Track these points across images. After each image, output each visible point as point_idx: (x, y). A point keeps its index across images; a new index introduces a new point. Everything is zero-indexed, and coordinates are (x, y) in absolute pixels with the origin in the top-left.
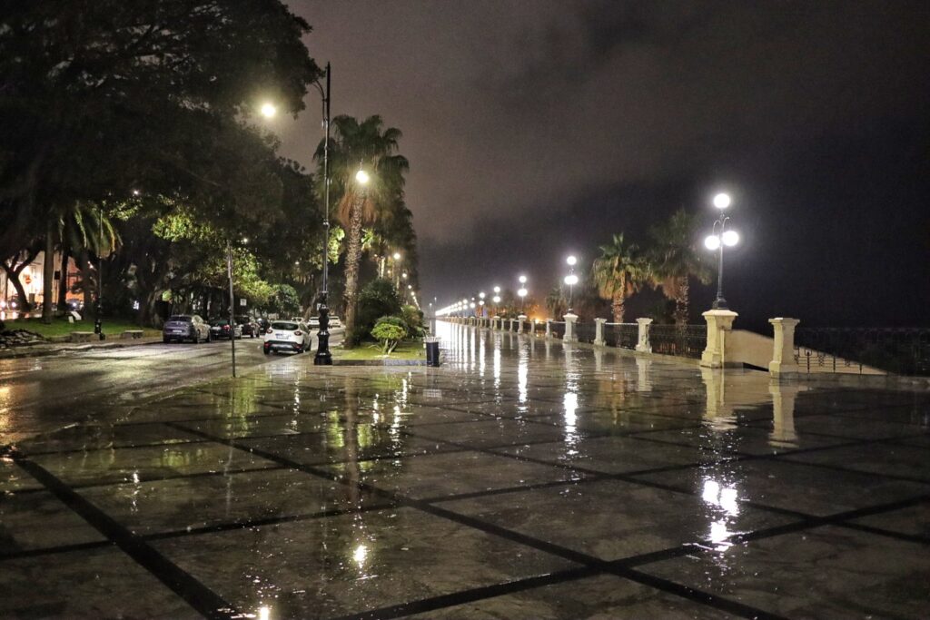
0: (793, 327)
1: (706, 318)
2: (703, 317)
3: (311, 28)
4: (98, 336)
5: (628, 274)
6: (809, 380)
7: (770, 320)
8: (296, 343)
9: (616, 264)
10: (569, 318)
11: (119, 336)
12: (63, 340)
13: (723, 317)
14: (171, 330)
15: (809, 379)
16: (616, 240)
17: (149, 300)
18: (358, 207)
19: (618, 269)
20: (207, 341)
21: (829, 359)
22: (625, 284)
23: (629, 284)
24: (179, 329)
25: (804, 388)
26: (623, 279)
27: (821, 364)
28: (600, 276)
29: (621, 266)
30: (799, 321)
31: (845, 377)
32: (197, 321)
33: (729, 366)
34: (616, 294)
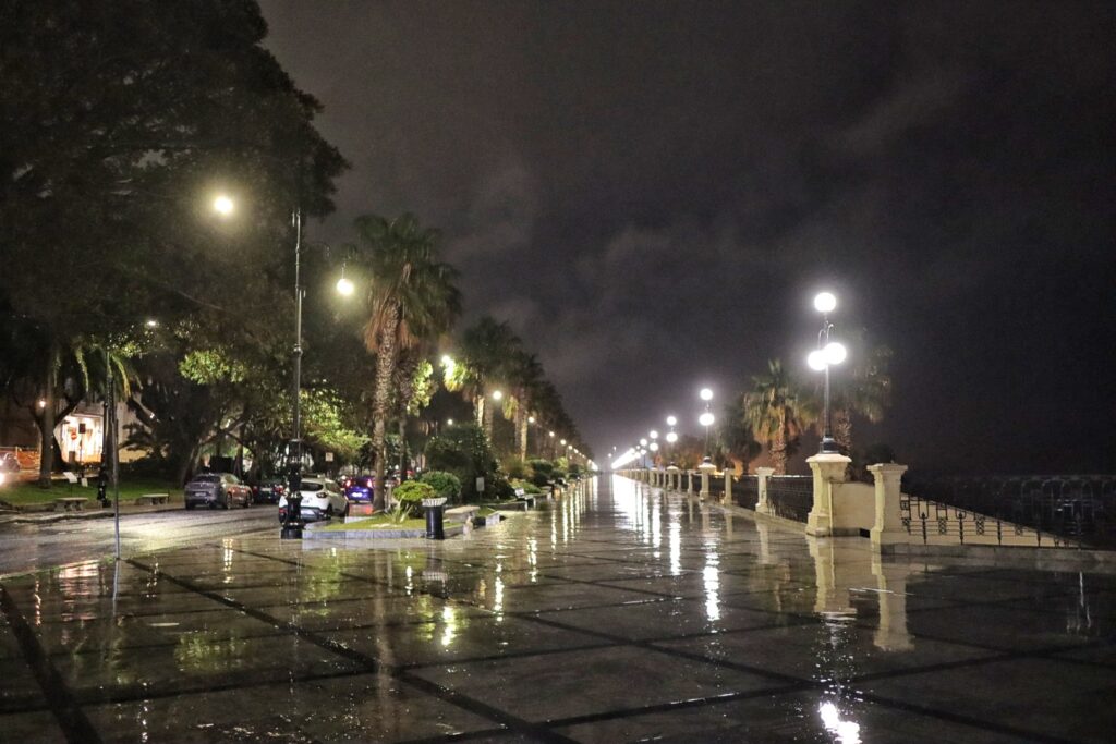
0: (899, 477)
1: (811, 466)
2: (808, 464)
3: (323, 107)
4: (100, 503)
5: (788, 410)
6: (923, 555)
7: (869, 468)
8: (318, 508)
9: (772, 397)
10: (704, 470)
11: (133, 502)
12: (44, 508)
13: (831, 464)
14: (194, 493)
15: (926, 554)
16: (772, 368)
17: (192, 456)
18: (390, 331)
19: (775, 405)
20: (245, 506)
21: (990, 525)
22: (786, 423)
23: (790, 425)
24: (206, 491)
25: (918, 568)
26: (782, 418)
27: (981, 532)
28: (752, 414)
29: (778, 401)
30: (906, 468)
31: (977, 552)
32: (229, 481)
33: (838, 533)
34: (774, 437)
